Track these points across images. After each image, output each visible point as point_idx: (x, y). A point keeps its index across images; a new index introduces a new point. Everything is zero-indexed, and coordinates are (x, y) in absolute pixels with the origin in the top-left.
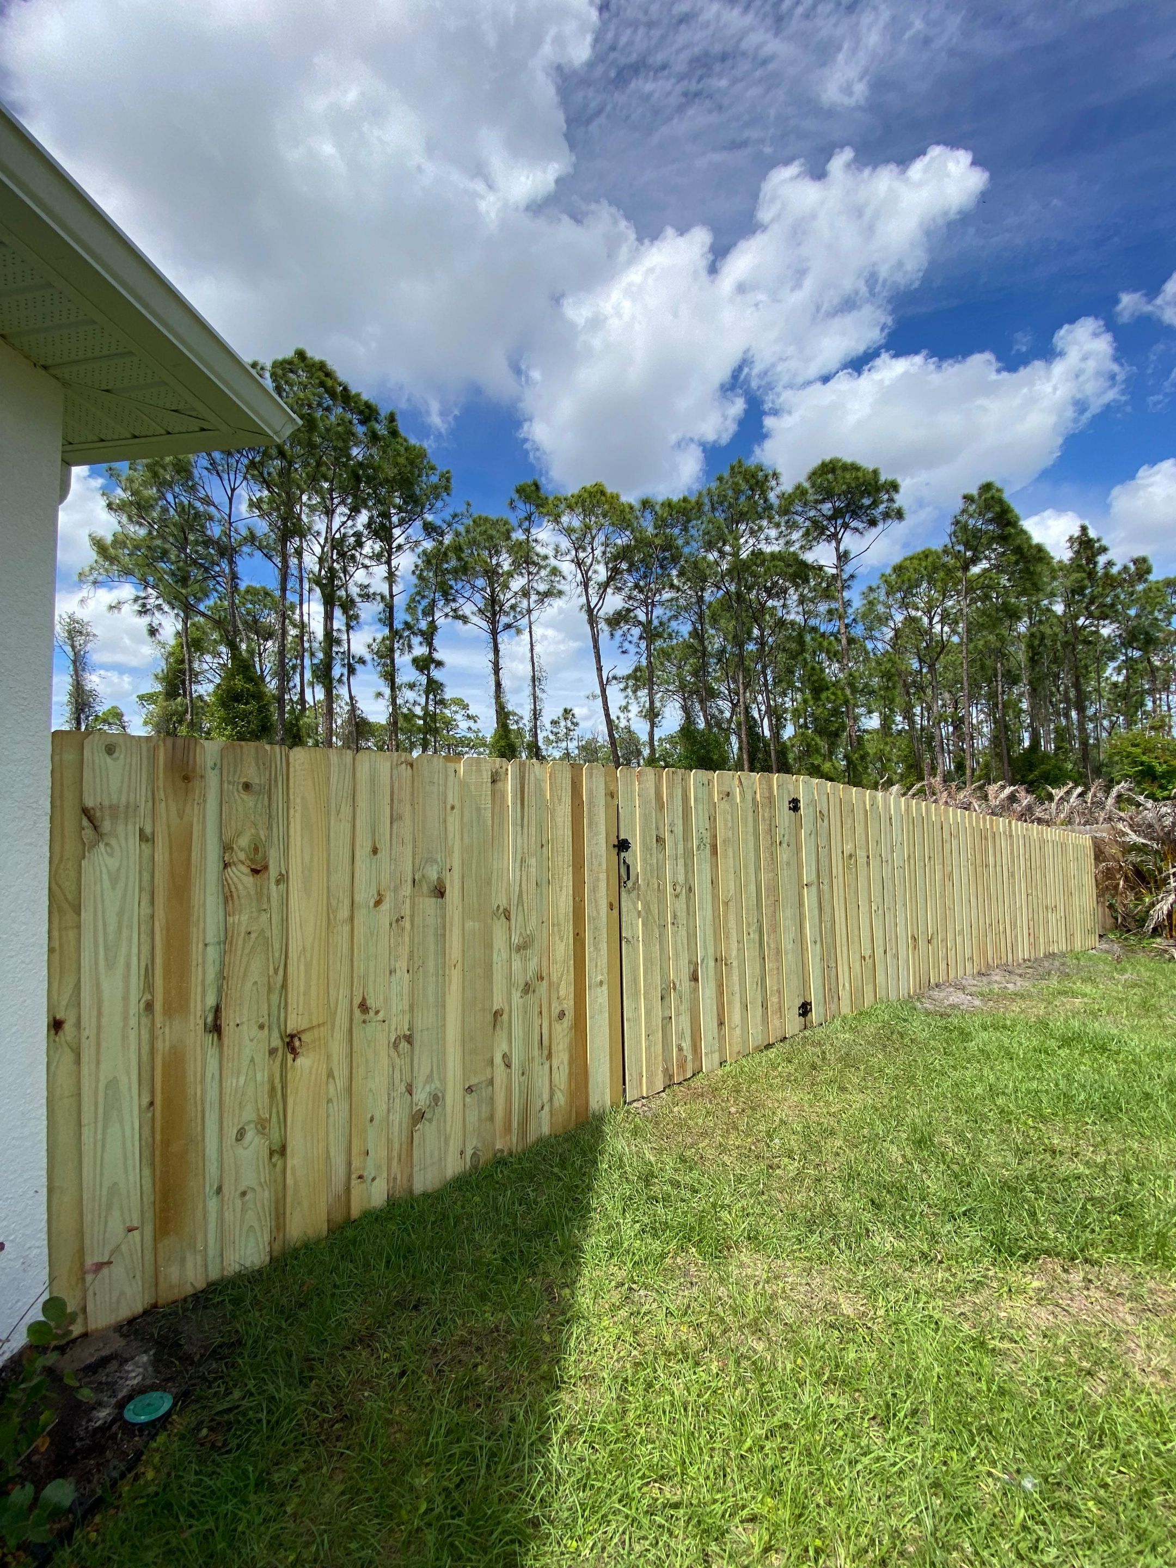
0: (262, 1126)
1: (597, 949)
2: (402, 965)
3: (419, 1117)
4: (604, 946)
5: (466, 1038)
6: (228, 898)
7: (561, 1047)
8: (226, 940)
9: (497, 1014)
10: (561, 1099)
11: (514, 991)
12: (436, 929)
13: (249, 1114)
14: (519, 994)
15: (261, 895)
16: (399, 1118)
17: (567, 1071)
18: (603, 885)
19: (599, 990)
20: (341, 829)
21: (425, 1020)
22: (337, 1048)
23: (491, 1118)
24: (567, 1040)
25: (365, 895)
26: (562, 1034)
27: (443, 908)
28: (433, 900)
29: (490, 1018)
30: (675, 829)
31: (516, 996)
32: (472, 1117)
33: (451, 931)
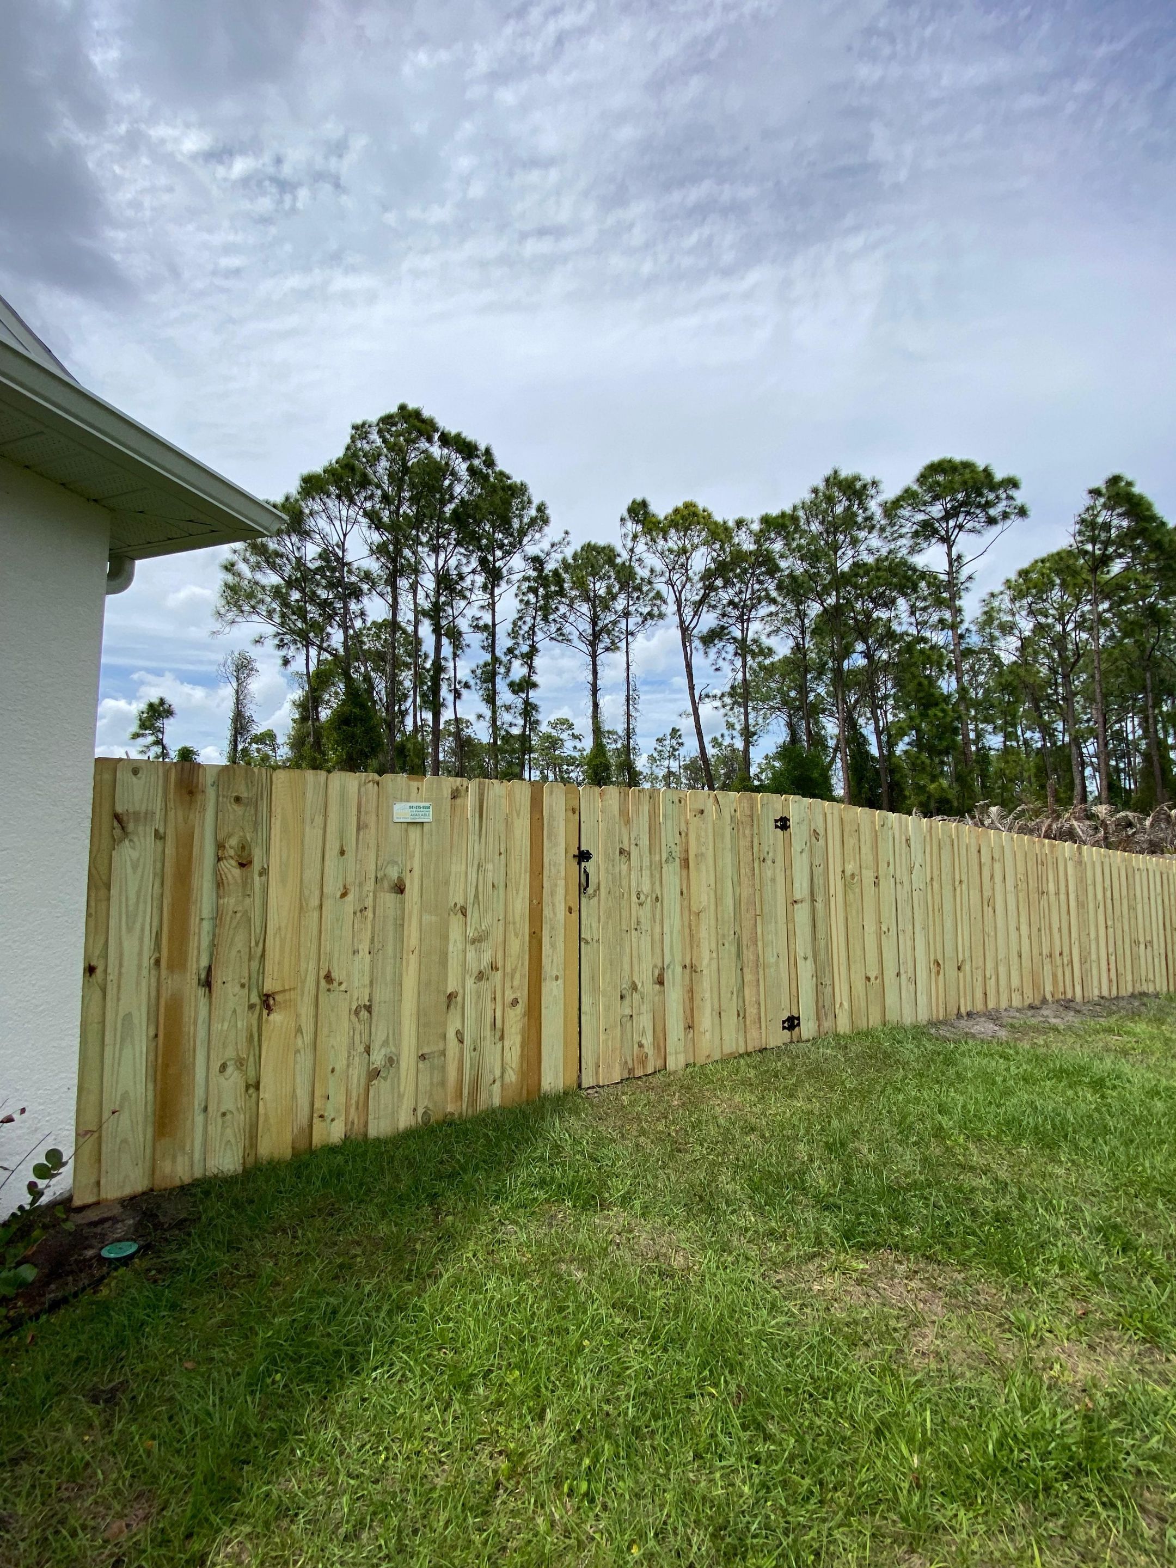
0: (240, 1063)
1: (553, 946)
2: (364, 947)
3: (374, 1074)
4: (560, 945)
5: (421, 1013)
6: (219, 884)
7: (513, 1030)
8: (218, 917)
9: (451, 997)
10: (512, 1077)
11: (467, 977)
12: (395, 919)
13: (230, 1053)
14: (473, 980)
15: (246, 884)
16: (357, 1074)
17: (519, 1053)
18: (561, 891)
19: (555, 983)
20: (312, 835)
21: (383, 994)
22: (305, 1010)
23: (443, 1083)
24: (520, 1025)
25: (334, 888)
26: (514, 1021)
27: (403, 902)
28: (393, 895)
29: (444, 999)
30: (640, 843)
31: (470, 982)
32: (425, 1081)
33: (410, 921)
